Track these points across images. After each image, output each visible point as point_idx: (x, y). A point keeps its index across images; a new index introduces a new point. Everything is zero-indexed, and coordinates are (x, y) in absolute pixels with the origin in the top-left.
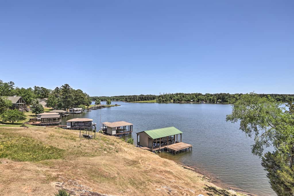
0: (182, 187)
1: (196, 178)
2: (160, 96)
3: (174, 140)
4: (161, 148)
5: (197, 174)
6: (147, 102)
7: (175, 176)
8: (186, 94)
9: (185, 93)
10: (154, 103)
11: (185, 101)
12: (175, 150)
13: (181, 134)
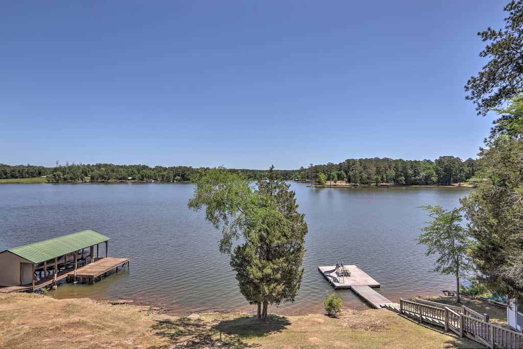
0: (107, 343)
1: (136, 316)
2: (56, 169)
3: (91, 255)
4: (56, 279)
5: (138, 308)
6: (18, 183)
7: (92, 326)
8: (118, 166)
9: (115, 164)
10: (39, 183)
11: (117, 178)
12: (93, 276)
13: (106, 242)
